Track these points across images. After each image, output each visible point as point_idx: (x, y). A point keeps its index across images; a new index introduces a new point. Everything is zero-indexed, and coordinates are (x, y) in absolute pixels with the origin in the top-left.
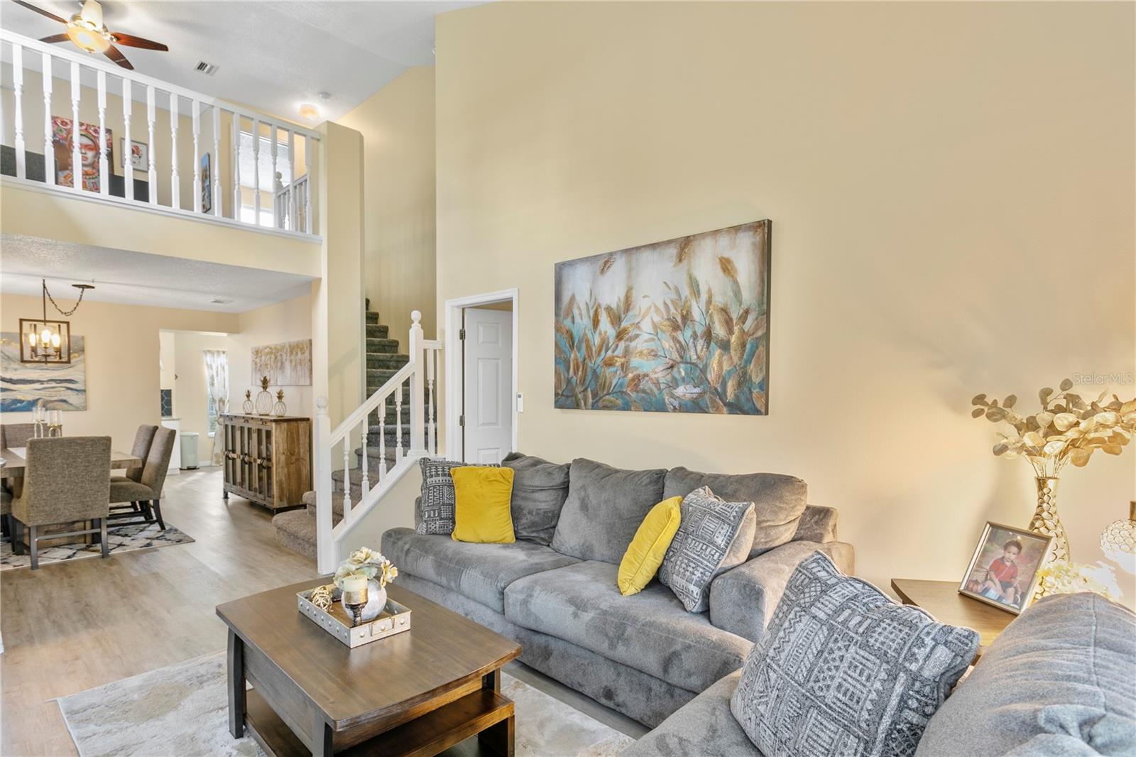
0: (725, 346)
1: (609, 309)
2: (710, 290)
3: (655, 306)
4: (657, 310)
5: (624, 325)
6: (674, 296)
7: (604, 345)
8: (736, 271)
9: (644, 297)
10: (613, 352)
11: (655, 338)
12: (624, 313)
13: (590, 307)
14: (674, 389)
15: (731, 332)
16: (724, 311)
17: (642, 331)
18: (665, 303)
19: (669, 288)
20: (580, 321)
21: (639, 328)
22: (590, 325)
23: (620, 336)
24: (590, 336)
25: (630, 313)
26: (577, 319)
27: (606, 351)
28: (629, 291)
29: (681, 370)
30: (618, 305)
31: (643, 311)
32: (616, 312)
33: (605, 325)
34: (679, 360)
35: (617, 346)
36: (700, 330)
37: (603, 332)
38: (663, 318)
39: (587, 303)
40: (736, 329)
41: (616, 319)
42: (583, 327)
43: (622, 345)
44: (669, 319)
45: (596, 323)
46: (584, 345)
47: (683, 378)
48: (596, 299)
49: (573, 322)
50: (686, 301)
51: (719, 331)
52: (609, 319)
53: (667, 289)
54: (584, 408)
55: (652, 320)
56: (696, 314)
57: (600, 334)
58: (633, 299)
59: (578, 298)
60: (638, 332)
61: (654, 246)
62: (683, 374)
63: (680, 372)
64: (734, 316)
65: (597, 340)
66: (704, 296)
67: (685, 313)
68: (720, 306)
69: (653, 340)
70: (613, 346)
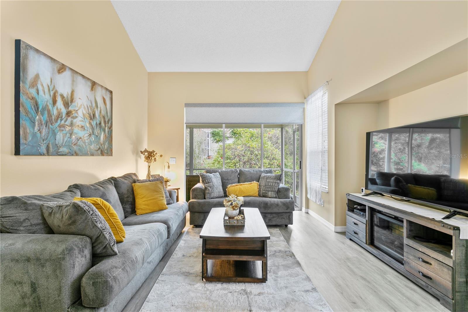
0: (104, 131)
1: (62, 96)
2: (100, 108)
3: (84, 105)
4: (84, 108)
5: (70, 109)
6: (91, 105)
7: (59, 116)
8: (106, 104)
9: (79, 98)
10: (65, 122)
11: (84, 120)
12: (71, 103)
13: (51, 90)
14: (91, 146)
15: (106, 126)
16: (104, 117)
17: (79, 115)
18: (87, 106)
19: (89, 100)
20: (44, 95)
21: (77, 113)
22: (51, 101)
23: (69, 114)
24: (50, 107)
25: (73, 104)
26: (41, 93)
27: (61, 120)
28: (73, 92)
29: (93, 137)
30: (67, 96)
31: (79, 105)
32: (66, 100)
33: (60, 104)
34: (92, 133)
35: (67, 119)
36: (98, 123)
37: (59, 109)
38: (86, 112)
39: (48, 86)
40: (107, 125)
41: (66, 105)
42: (46, 100)
43: (69, 119)
44: (89, 114)
45: (54, 102)
46: (46, 112)
47: (93, 141)
48: (54, 86)
49: (38, 94)
50: (94, 109)
51: (103, 124)
52: (62, 102)
53: (88, 100)
54: (47, 154)
55: (83, 111)
56: (97, 115)
57: (57, 109)
58: (75, 97)
59: (42, 78)
60: (77, 115)
61: (83, 76)
62: (93, 139)
63: (92, 139)
64: (107, 120)
65: (55, 112)
66: (99, 109)
67: (94, 113)
68: (103, 115)
69: (83, 121)
70: (65, 119)
